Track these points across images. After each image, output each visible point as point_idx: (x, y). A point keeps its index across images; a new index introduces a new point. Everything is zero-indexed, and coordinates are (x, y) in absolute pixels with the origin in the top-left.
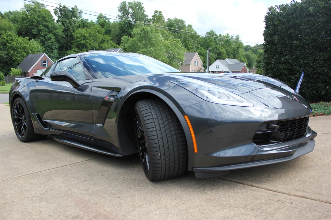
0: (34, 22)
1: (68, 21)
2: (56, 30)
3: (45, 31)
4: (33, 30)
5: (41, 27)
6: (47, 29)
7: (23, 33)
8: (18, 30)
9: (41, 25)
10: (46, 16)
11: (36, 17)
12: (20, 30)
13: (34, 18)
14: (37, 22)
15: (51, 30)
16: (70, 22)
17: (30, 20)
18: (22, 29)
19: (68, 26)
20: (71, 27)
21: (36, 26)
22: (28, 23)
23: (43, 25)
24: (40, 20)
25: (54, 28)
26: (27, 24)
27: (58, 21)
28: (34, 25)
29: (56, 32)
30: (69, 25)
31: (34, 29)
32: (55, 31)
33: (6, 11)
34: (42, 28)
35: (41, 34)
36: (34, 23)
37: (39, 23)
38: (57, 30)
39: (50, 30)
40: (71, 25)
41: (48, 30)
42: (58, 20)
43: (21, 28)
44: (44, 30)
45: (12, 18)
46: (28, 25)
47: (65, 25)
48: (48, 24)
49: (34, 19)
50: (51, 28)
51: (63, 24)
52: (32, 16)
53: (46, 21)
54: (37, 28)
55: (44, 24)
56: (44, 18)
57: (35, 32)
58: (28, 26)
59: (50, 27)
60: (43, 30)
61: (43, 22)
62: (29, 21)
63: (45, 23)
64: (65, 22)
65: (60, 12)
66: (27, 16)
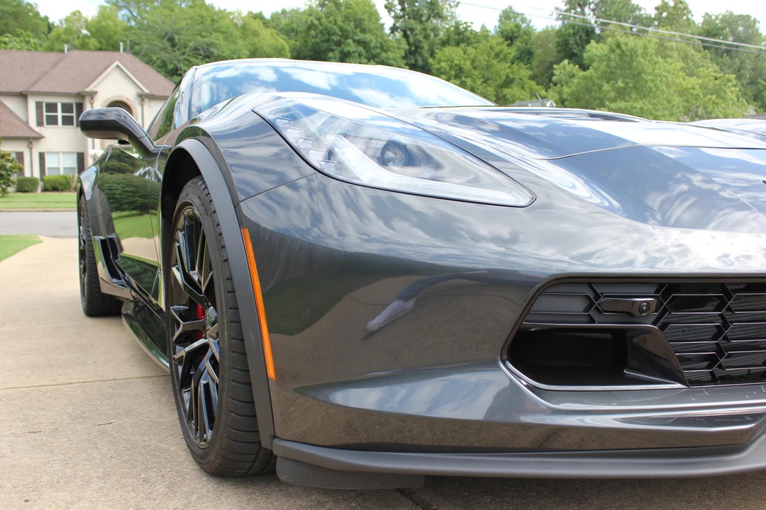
0: (334, 34)
1: (418, 27)
2: (386, 52)
4: (331, 54)
5: (349, 45)
6: (364, 51)
8: (296, 55)
9: (350, 41)
10: (366, 16)
11: (340, 23)
12: (298, 53)
13: (336, 23)
14: (340, 33)
15: (373, 51)
16: (425, 29)
17: (326, 28)
18: (303, 51)
19: (420, 42)
20: (426, 43)
21: (338, 44)
22: (319, 36)
23: (354, 41)
24: (349, 28)
25: (382, 48)
26: (316, 37)
27: (394, 29)
28: (333, 40)
30: (421, 38)
31: (332, 50)
32: (384, 55)
33: (274, 11)
34: (351, 47)
36: (333, 35)
37: (345, 35)
38: (389, 53)
40: (426, 37)
41: (367, 52)
42: (394, 25)
43: (303, 48)
44: (357, 54)
45: (286, 25)
46: (318, 40)
47: (411, 39)
48: (368, 37)
49: (335, 27)
50: (373, 47)
51: (406, 36)
52: (331, 18)
53: (363, 31)
54: (339, 48)
55: (357, 38)
56: (359, 24)
57: (335, 58)
58: (317, 43)
59: (372, 45)
60: (354, 52)
61: (356, 33)
62: (321, 32)
63: (360, 36)
64: (412, 30)
65: (400, 4)
66: (319, 19)
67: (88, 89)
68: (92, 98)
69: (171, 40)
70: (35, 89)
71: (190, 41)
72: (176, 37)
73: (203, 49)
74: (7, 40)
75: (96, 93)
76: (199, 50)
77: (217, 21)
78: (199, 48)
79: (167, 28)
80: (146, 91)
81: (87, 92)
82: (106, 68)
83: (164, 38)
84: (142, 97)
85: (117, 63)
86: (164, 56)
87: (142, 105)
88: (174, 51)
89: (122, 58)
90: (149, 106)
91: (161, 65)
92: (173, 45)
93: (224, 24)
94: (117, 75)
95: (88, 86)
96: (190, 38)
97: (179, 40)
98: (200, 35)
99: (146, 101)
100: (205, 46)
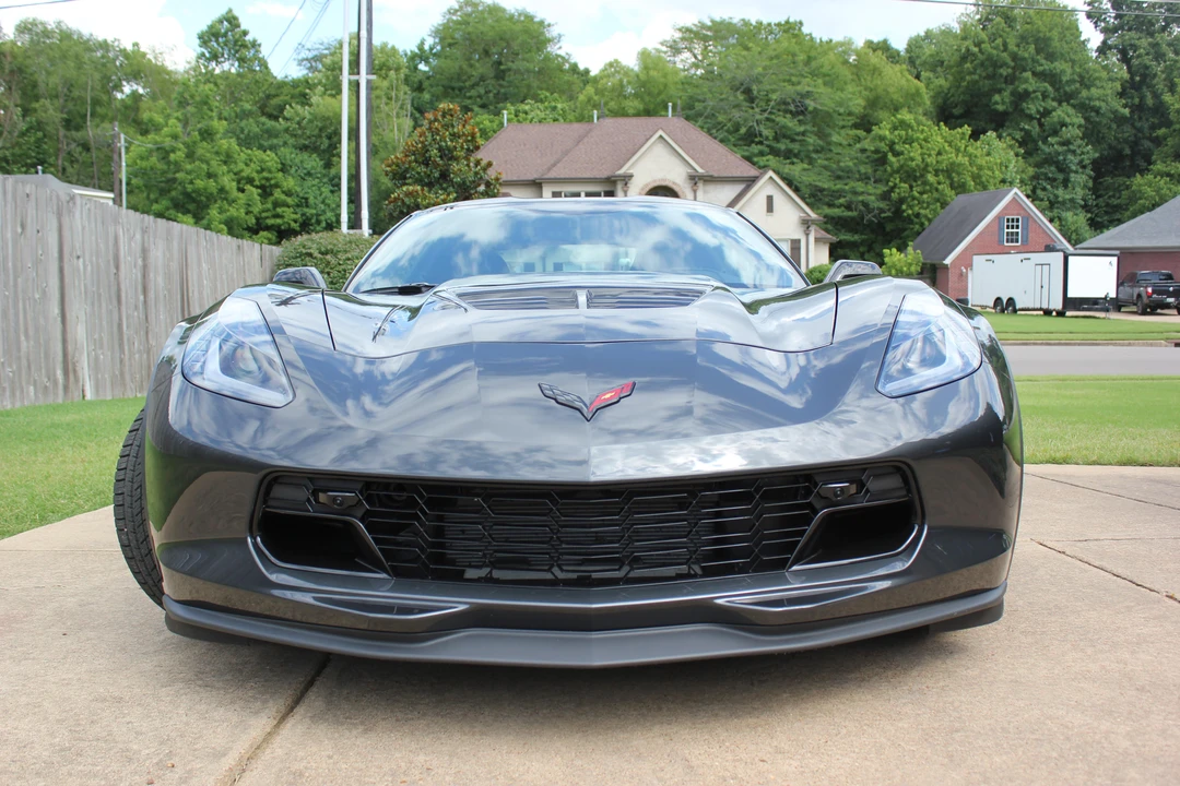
0: (1004, 64)
1: (1144, 42)
2: (1088, 88)
3: (1045, 96)
4: (997, 98)
5: (1026, 81)
6: (1050, 88)
7: (956, 111)
8: (940, 100)
9: (1028, 74)
10: (1055, 34)
11: (1012, 47)
12: (946, 100)
13: (1005, 48)
14: (1012, 64)
15: (1067, 89)
16: (1155, 45)
17: (990, 58)
18: (953, 95)
19: (1147, 67)
20: (1159, 68)
21: (1010, 80)
22: (978, 72)
23: (1034, 74)
24: (1026, 55)
25: (1082, 82)
26: (974, 73)
27: (1103, 49)
28: (1001, 75)
29: (1090, 99)
30: (1147, 60)
31: (999, 91)
32: (1084, 93)
33: (914, 34)
34: (1030, 83)
35: (1028, 112)
36: (1001, 67)
37: (1019, 64)
38: (1093, 90)
39: (1066, 93)
40: (1159, 56)
41: (1057, 90)
42: (1104, 43)
43: (952, 91)
44: (1039, 94)
45: (931, 56)
46: (976, 77)
47: (1135, 62)
48: (1059, 66)
49: (1005, 55)
50: (1067, 81)
51: (1125, 59)
52: (999, 41)
53: (1051, 57)
54: (1011, 87)
55: (1039, 69)
56: (1042, 45)
57: (1003, 103)
58: (977, 81)
59: (1064, 79)
60: (1034, 92)
61: (1038, 62)
62: (982, 64)
63: (1046, 66)
64: (1135, 47)
65: (1114, 9)
66: (978, 44)
67: (621, 172)
68: (626, 184)
69: (748, 91)
70: (553, 174)
71: (774, 91)
72: (754, 87)
73: (794, 101)
74: (527, 108)
75: (631, 176)
76: (789, 104)
77: (815, 58)
78: (789, 100)
79: (741, 75)
80: (700, 170)
81: (619, 176)
82: (647, 140)
83: (737, 89)
84: (695, 180)
85: (660, 133)
86: (736, 115)
87: (695, 191)
88: (753, 108)
89: (672, 121)
90: (705, 192)
91: (731, 129)
92: (751, 100)
93: (827, 61)
94: (660, 150)
95: (621, 167)
96: (774, 87)
97: (759, 91)
98: (789, 81)
99: (700, 184)
100: (798, 98)
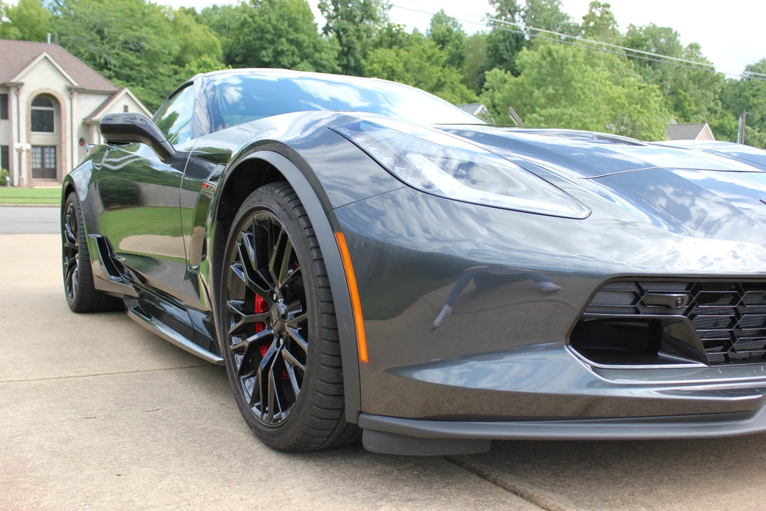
1: (352, 28)
2: (319, 53)
3: (293, 54)
4: (264, 53)
5: (282, 44)
6: (296, 50)
7: (238, 59)
8: (227, 51)
9: (283, 40)
10: (300, 16)
11: (274, 21)
12: (231, 51)
13: (270, 21)
14: (273, 32)
15: (307, 51)
16: (358, 30)
17: (259, 27)
18: (235, 49)
19: (353, 43)
20: (358, 47)
21: (272, 42)
22: (252, 34)
23: (288, 40)
24: (283, 28)
25: (315, 47)
26: (250, 35)
27: (326, 30)
28: (266, 39)
29: (322, 59)
30: (354, 39)
31: (265, 49)
32: (317, 55)
33: (205, 6)
34: (284, 45)
35: (283, 63)
36: (267, 33)
37: (279, 34)
38: (323, 53)
39: (305, 53)
40: (359, 38)
41: (300, 51)
42: (327, 25)
43: (235, 45)
44: (290, 53)
45: (218, 21)
46: (251, 38)
47: (344, 39)
48: (302, 37)
49: (269, 25)
50: (306, 47)
51: (339, 37)
52: (266, 16)
53: (297, 30)
54: (272, 47)
55: (291, 37)
56: (292, 23)
57: (268, 56)
58: (249, 41)
59: (305, 44)
60: (287, 51)
61: (289, 32)
62: (255, 30)
63: (293, 36)
64: (345, 31)
65: (333, 4)
66: (252, 17)
67: (14, 80)
68: (18, 90)
69: (100, 32)
71: (119, 34)
72: (106, 30)
73: (133, 43)
75: (22, 84)
76: (129, 43)
77: (148, 15)
78: (129, 41)
79: (95, 19)
80: (76, 84)
81: (13, 83)
82: (34, 59)
83: (92, 30)
84: (71, 90)
85: (45, 54)
86: (92, 48)
87: (71, 99)
88: (103, 44)
89: (49, 49)
90: (78, 100)
91: (89, 57)
92: (103, 38)
93: (155, 17)
94: (44, 67)
95: (13, 77)
96: (120, 31)
97: (108, 33)
98: (130, 28)
99: (75, 94)
100: (136, 40)
